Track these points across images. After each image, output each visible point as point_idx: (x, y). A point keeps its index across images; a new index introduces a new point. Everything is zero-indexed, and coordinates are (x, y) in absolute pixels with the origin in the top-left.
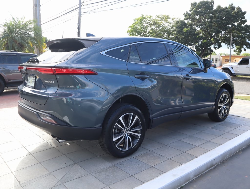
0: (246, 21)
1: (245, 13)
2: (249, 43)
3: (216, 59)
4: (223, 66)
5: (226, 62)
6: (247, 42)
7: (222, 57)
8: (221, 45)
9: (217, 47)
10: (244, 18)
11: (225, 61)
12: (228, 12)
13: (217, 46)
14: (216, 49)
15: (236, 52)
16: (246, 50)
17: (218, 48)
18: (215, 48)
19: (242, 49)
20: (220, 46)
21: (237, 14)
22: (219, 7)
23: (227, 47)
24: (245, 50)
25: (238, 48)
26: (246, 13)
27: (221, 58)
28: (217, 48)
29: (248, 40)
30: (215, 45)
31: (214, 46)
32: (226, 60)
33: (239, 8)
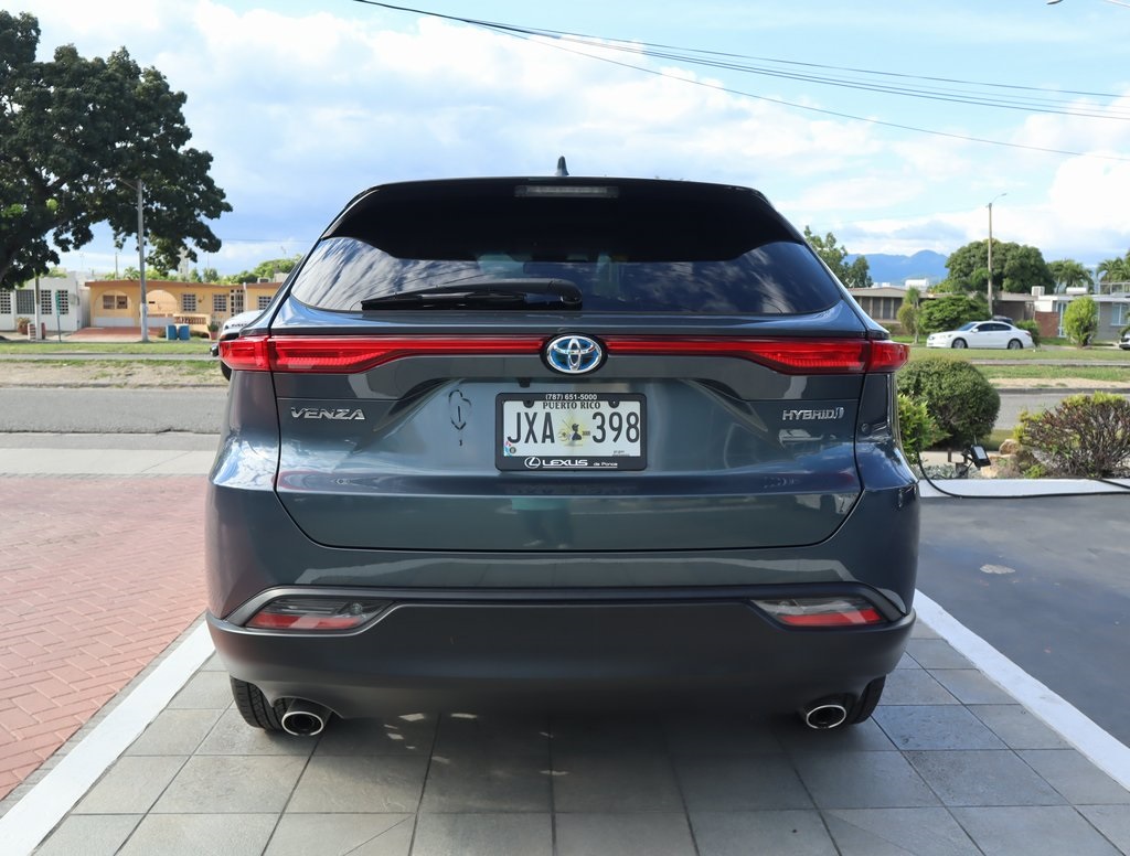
0: (186, 135)
1: (182, 98)
2: (207, 228)
3: (62, 294)
4: (227, 327)
5: (106, 307)
6: (201, 223)
7: (88, 288)
8: (89, 232)
9: (72, 238)
10: (182, 120)
11: (102, 306)
12: (115, 84)
13: (69, 236)
14: (65, 249)
15: (156, 266)
16: (195, 255)
17: (77, 247)
18: (64, 245)
19: (179, 253)
20: (84, 237)
21: (156, 100)
22: (67, 54)
23: (114, 243)
24: (193, 256)
25: (163, 249)
26: (184, 101)
27: (82, 291)
28: (71, 246)
29: (206, 215)
30: (61, 233)
31: (56, 235)
32: (107, 299)
33: (157, 76)
